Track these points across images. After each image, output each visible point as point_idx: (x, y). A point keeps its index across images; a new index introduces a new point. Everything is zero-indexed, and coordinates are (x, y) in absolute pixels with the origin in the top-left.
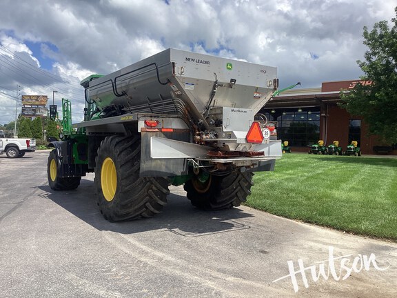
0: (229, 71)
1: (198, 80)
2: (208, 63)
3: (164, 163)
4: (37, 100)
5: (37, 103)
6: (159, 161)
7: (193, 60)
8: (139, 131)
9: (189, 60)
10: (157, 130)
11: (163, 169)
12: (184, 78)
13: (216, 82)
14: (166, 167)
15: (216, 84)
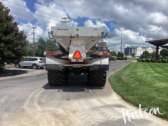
0: (77, 31)
1: (63, 36)
2: (68, 29)
3: (54, 66)
4: (103, 44)
5: (102, 45)
6: (52, 65)
7: (61, 29)
8: (44, 55)
9: (59, 29)
10: (51, 55)
11: (54, 68)
12: (57, 36)
13: (71, 36)
14: (55, 67)
15: (71, 37)
